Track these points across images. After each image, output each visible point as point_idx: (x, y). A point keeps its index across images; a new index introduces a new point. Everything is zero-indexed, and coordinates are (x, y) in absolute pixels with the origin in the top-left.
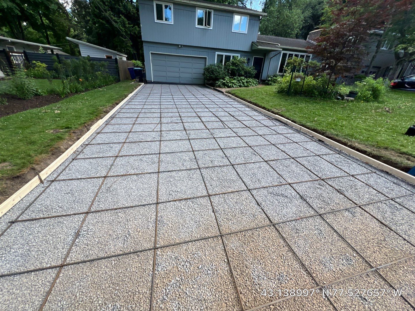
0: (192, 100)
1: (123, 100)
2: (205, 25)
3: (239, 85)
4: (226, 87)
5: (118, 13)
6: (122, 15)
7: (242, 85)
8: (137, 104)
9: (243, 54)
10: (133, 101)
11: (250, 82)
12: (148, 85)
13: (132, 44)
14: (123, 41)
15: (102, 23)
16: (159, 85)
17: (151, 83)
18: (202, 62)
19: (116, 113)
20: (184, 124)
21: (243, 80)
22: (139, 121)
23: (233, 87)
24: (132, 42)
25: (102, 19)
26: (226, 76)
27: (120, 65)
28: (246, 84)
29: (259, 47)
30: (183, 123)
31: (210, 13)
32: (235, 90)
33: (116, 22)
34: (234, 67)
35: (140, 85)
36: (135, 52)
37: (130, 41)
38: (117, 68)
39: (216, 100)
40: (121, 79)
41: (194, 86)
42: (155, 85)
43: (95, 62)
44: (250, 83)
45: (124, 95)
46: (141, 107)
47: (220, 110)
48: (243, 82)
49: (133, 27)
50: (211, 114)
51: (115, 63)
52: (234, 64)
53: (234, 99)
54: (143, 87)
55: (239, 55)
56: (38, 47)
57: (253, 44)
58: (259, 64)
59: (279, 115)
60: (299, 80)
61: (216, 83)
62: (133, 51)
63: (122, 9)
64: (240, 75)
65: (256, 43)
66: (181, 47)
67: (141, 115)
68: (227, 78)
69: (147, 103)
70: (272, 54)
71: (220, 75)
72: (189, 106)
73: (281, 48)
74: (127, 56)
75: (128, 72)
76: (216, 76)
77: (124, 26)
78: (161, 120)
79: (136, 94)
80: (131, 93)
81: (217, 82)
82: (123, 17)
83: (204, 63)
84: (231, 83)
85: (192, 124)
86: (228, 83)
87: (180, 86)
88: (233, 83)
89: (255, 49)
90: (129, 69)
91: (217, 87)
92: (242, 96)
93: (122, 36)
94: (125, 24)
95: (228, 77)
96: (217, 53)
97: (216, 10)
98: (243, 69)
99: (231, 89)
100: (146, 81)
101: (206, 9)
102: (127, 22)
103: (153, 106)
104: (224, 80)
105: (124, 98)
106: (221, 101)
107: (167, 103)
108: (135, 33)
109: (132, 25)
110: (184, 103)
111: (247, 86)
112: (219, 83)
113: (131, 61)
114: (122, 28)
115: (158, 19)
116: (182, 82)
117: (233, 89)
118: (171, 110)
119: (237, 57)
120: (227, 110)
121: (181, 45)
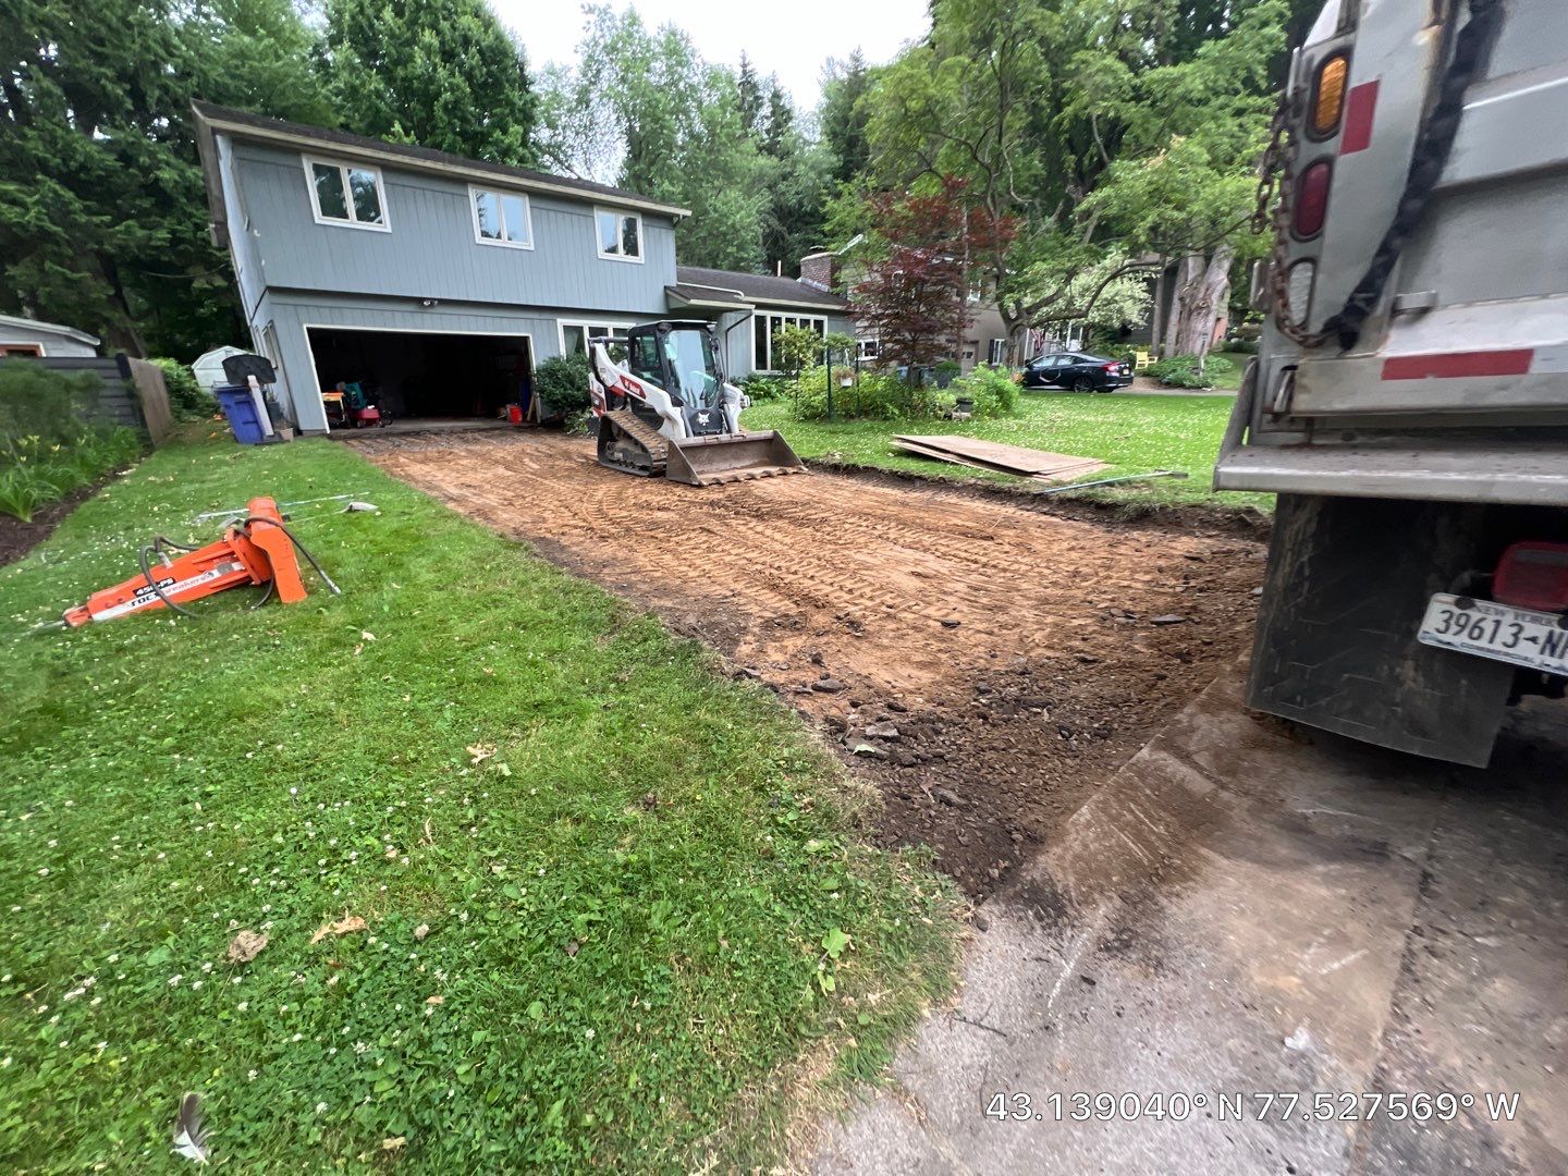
2: (509, 238)
29: (693, 302)
38: (133, 394)
40: (153, 437)
57: (670, 293)
60: (848, 383)
65: (677, 291)
66: (432, 304)
70: (731, 319)
73: (751, 303)
74: (98, 343)
89: (677, 306)
96: (562, 321)
97: (533, 194)
100: (300, 432)
113: (154, 363)
115: (327, 214)
121: (432, 300)
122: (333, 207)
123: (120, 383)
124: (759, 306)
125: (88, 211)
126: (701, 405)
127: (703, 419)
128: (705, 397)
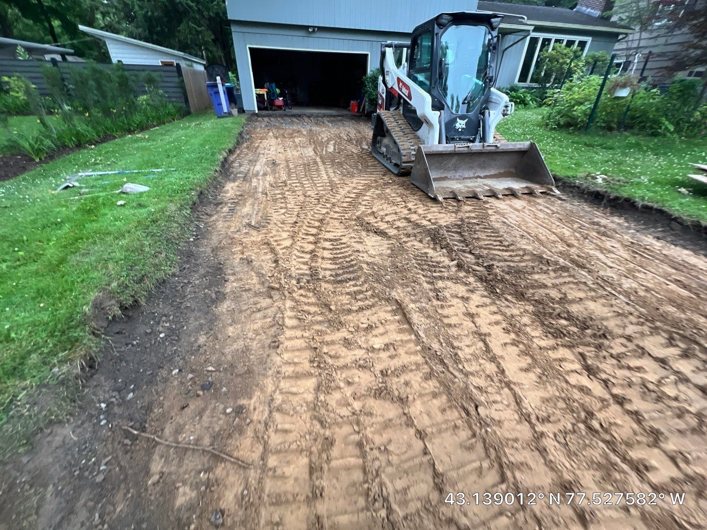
17: (254, 114)
27: (187, 80)
38: (183, 86)
40: (192, 110)
51: (176, 74)
60: (625, 92)
66: (314, 31)
70: (507, 41)
73: (532, 26)
74: (204, 63)
100: (244, 111)
121: (315, 27)
123: (177, 80)
124: (538, 29)
126: (463, 110)
127: (461, 124)
128: (468, 102)
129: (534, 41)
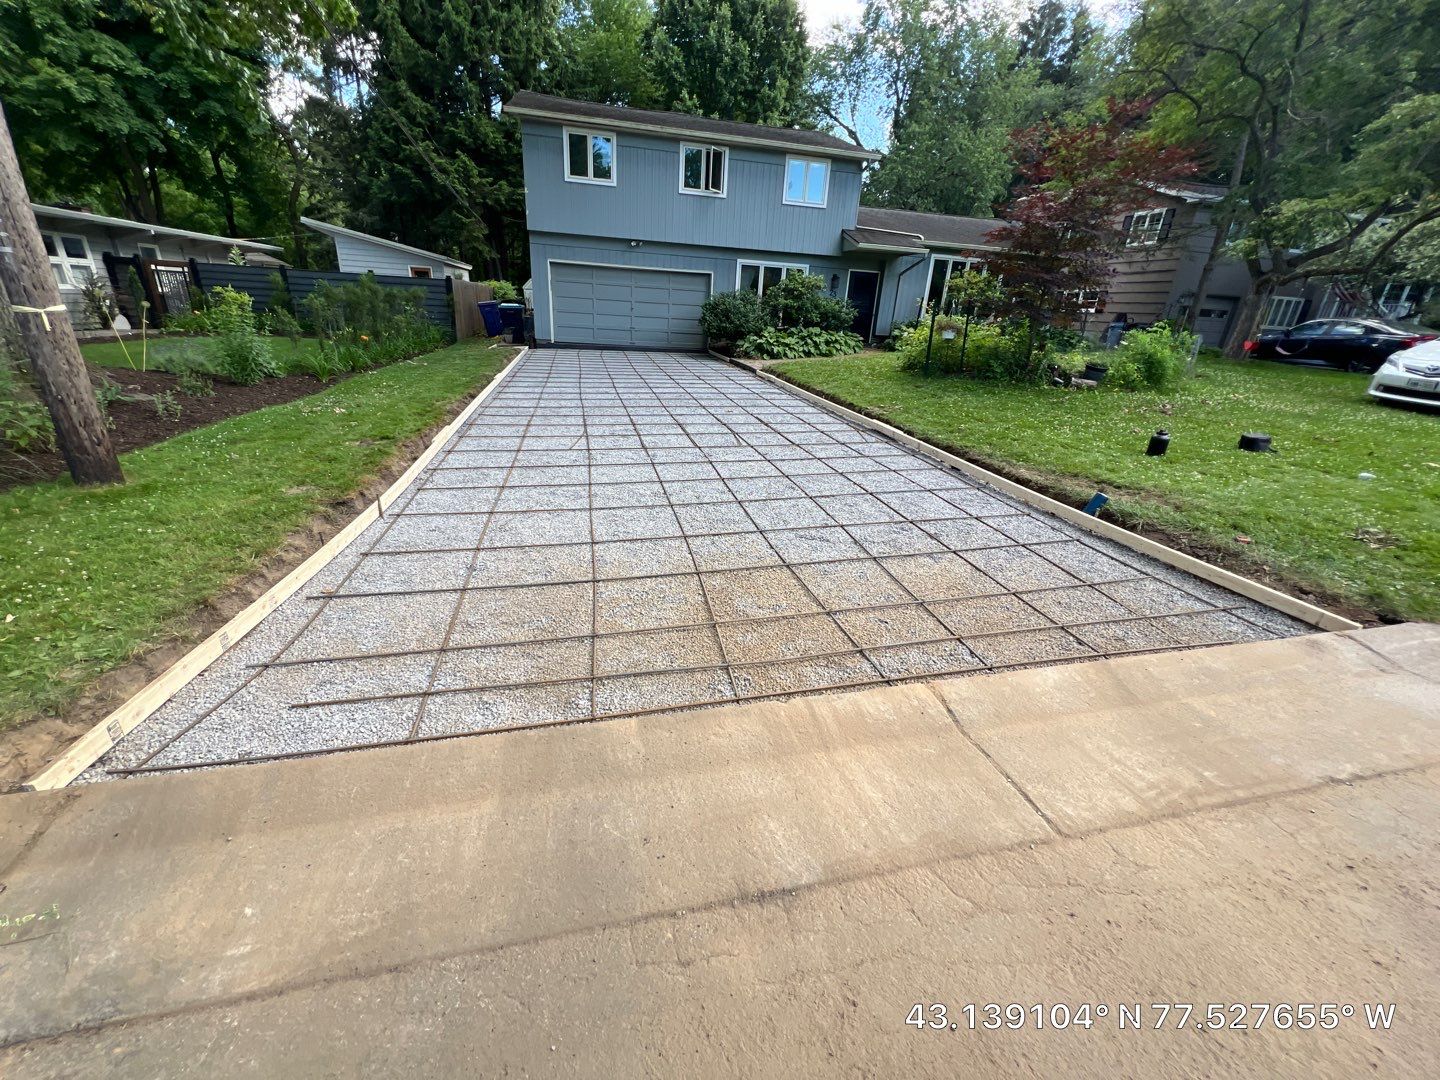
0: (667, 389)
1: (483, 387)
2: (707, 188)
3: (804, 351)
4: (765, 356)
5: (450, 147)
6: (464, 152)
7: (813, 350)
8: (522, 396)
9: (818, 263)
10: (507, 390)
11: (836, 341)
12: (540, 352)
13: (487, 232)
14: (463, 224)
15: (401, 174)
16: (573, 353)
17: (548, 345)
18: (700, 284)
19: (475, 416)
20: (643, 438)
21: (816, 335)
22: (533, 431)
23: (786, 355)
24: (489, 226)
25: (401, 163)
26: (766, 325)
27: (457, 295)
28: (823, 348)
29: (862, 245)
30: (639, 435)
31: (718, 156)
32: (788, 364)
33: (443, 171)
34: (790, 302)
35: (518, 352)
36: (495, 255)
37: (483, 225)
38: (450, 305)
39: (730, 388)
40: (460, 335)
41: (672, 354)
42: (560, 352)
43: (395, 290)
44: (838, 346)
45: (484, 375)
46: (533, 403)
47: (737, 411)
48: (815, 342)
49: (491, 184)
50: (711, 419)
51: (444, 290)
52: (789, 292)
53: (782, 388)
54: (528, 358)
55: (805, 267)
56: (227, 248)
57: (846, 236)
58: (866, 291)
59: (883, 421)
60: (949, 335)
61: (738, 346)
62: (489, 253)
63: (461, 133)
64: (808, 324)
65: (851, 234)
66: (638, 245)
67: (536, 421)
68: (769, 333)
69: (545, 396)
70: (902, 264)
71: (748, 321)
72: (657, 403)
73: (926, 247)
74: (470, 268)
75: (478, 315)
76: (737, 327)
77: (466, 179)
78: (586, 431)
79: (513, 375)
80: (500, 371)
81: (740, 343)
82: (464, 157)
83: (703, 288)
84: (779, 344)
85: (661, 438)
86: (772, 344)
87: (632, 355)
88: (787, 345)
89: (853, 249)
90: (481, 307)
91: (739, 357)
92: (802, 379)
93: (460, 209)
94: (470, 177)
95: (772, 329)
96: (741, 262)
97: (733, 147)
98: (817, 307)
99: (779, 361)
100: (535, 340)
101: (708, 146)
102: (475, 172)
103: (563, 403)
104: (761, 337)
105: (485, 382)
106: (744, 390)
107: (599, 396)
108: (497, 201)
109: (490, 179)
110: (642, 396)
111: (829, 354)
112: (746, 345)
113: (485, 284)
114: (459, 188)
115: (573, 172)
116: (638, 343)
117: (785, 360)
118: (609, 411)
119: (799, 271)
120: (755, 411)
121: (638, 241)
122: (578, 168)
123: (444, 296)
125: (481, 175)
129: (940, 267)
